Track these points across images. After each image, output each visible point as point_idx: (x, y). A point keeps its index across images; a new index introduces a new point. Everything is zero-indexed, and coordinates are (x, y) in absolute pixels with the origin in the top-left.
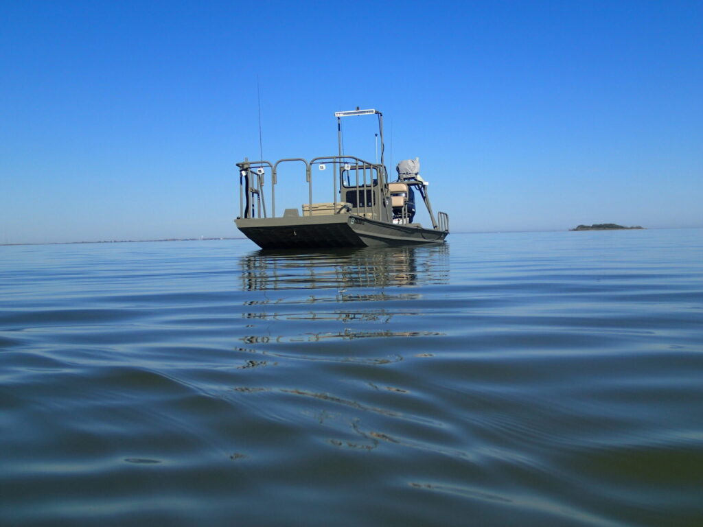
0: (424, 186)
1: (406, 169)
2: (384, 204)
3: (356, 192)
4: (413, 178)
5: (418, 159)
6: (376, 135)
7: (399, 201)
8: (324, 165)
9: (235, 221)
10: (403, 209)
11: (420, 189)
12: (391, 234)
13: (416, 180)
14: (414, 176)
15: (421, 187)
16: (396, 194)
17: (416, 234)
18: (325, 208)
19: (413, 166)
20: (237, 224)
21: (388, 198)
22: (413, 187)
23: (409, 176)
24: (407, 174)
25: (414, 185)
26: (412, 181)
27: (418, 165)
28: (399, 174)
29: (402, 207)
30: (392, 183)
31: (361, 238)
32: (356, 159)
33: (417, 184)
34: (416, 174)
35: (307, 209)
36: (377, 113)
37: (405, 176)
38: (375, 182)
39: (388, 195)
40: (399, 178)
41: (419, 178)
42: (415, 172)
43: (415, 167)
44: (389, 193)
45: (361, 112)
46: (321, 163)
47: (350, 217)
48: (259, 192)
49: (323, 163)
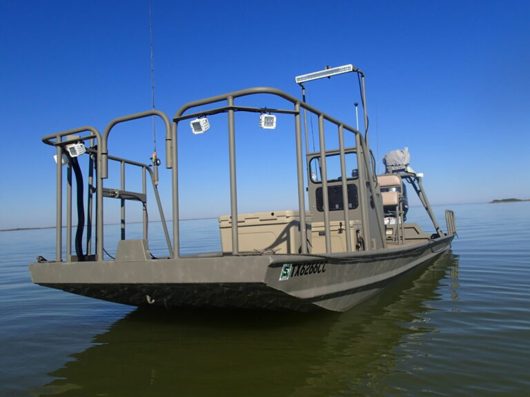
0: (418, 179)
1: (394, 161)
2: (372, 205)
4: (403, 170)
5: (407, 149)
6: (356, 105)
7: (391, 198)
8: (202, 121)
10: (397, 208)
11: (412, 182)
13: (407, 172)
14: (404, 167)
15: (413, 179)
16: (386, 189)
17: (426, 252)
18: (257, 222)
19: (401, 156)
21: (378, 195)
22: (404, 180)
23: (397, 168)
24: (396, 165)
25: (405, 177)
26: (403, 173)
27: (408, 156)
28: (386, 166)
29: (396, 205)
30: (381, 175)
31: (320, 304)
33: (409, 177)
34: (406, 166)
36: (355, 70)
37: (393, 168)
39: (378, 190)
40: (387, 171)
41: (409, 169)
42: (405, 163)
43: (404, 157)
44: (378, 188)
45: (332, 72)
46: (199, 116)
47: (272, 266)
48: (145, 196)
49: (204, 115)
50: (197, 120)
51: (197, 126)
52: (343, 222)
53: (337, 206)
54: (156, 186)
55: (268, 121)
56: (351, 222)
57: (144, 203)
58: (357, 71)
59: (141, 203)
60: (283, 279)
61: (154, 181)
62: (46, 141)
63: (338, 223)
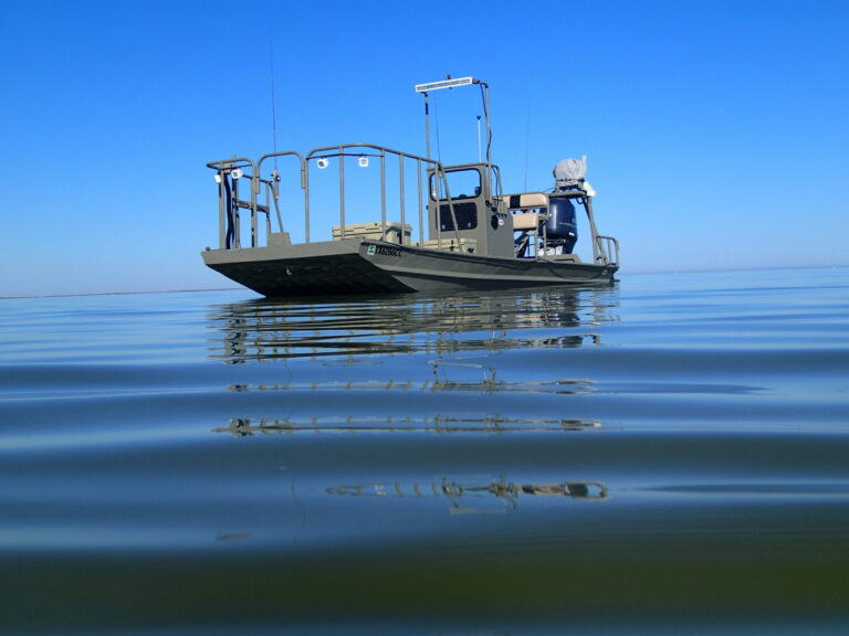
0: (588, 197)
1: (565, 174)
2: (495, 225)
3: (448, 206)
4: (576, 186)
5: (585, 157)
6: (479, 118)
8: (324, 161)
9: (203, 253)
11: (583, 203)
12: (469, 272)
13: (579, 189)
14: (576, 183)
15: (585, 199)
17: (534, 270)
18: (364, 230)
19: (573, 168)
20: (205, 259)
22: (573, 201)
23: (568, 184)
24: (566, 180)
25: (576, 196)
26: (575, 191)
27: (584, 168)
28: (556, 180)
31: (398, 278)
32: (381, 149)
33: (581, 196)
34: (582, 181)
35: (338, 233)
36: (476, 82)
37: (564, 184)
38: (479, 191)
41: (584, 186)
42: (579, 177)
43: (577, 170)
45: (453, 83)
46: (322, 157)
47: (363, 244)
48: (268, 208)
49: (325, 157)
50: (321, 160)
51: (321, 164)
52: (455, 240)
53: (469, 225)
54: (276, 200)
55: (364, 162)
56: (462, 240)
57: (268, 214)
58: (478, 82)
59: (265, 214)
60: (370, 253)
61: (274, 196)
62: (209, 166)
63: (450, 241)
